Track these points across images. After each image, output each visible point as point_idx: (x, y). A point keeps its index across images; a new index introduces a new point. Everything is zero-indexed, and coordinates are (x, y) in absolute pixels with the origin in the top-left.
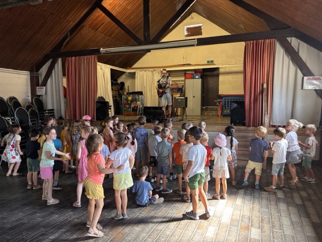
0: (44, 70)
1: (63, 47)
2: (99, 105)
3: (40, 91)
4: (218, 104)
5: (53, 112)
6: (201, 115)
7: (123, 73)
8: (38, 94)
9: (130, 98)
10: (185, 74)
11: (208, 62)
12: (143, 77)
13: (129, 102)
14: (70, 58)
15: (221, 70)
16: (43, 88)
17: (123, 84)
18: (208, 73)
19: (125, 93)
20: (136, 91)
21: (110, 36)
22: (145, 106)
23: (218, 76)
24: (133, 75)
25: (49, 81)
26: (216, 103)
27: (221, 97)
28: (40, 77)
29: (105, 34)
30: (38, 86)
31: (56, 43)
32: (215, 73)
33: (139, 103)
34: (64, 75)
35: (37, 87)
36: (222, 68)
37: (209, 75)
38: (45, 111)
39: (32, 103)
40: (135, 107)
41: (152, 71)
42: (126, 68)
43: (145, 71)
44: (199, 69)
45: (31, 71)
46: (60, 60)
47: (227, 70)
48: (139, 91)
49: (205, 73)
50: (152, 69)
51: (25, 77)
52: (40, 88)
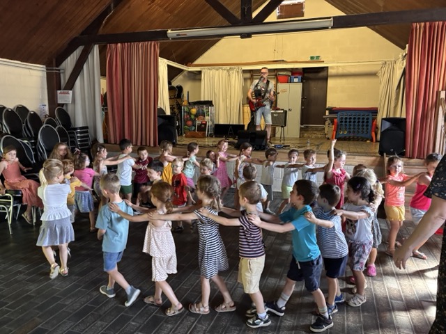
0: (69, 63)
1: (102, 27)
2: (162, 121)
3: (64, 97)
5: (87, 132)
7: (181, 71)
8: (60, 101)
9: (194, 111)
10: (276, 75)
11: (312, 58)
12: (213, 78)
13: (193, 117)
14: (113, 46)
15: (331, 71)
16: (68, 93)
17: (180, 89)
18: (311, 75)
19: (185, 103)
20: (202, 100)
21: (171, 12)
22: (216, 122)
23: (326, 79)
24: (196, 76)
25: (78, 82)
28: (61, 74)
29: (165, 9)
30: (60, 89)
31: (91, 20)
32: (322, 74)
33: (207, 118)
34: (103, 74)
35: (59, 92)
36: (332, 68)
37: (313, 76)
38: (76, 129)
40: (202, 124)
41: (228, 71)
42: (186, 65)
43: (217, 70)
44: (297, 69)
45: (48, 65)
46: (96, 49)
47: (341, 71)
48: (206, 99)
49: (306, 75)
50: (228, 67)
51: (40, 74)
52: (64, 93)
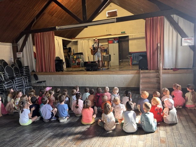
0: (21, 42)
1: (32, 27)
2: (57, 62)
3: (19, 55)
4: (129, 58)
5: (28, 68)
6: (119, 65)
7: (70, 41)
8: (18, 57)
9: (75, 57)
10: (108, 41)
11: (122, 32)
12: (82, 43)
13: (75, 59)
14: (37, 34)
15: (130, 37)
16: (21, 53)
17: (70, 49)
18: (122, 40)
19: (72, 54)
20: (79, 52)
21: (61, 19)
22: (85, 61)
23: (128, 41)
24: (76, 43)
25: (24, 49)
26: (128, 57)
27: (131, 53)
28: (18, 46)
29: (58, 18)
30: (18, 52)
31: (28, 25)
32: (126, 39)
33: (81, 60)
34: (34, 45)
35: (17, 53)
36: (130, 36)
37: (123, 40)
38: (23, 67)
39: (14, 63)
40: (78, 62)
41: (88, 40)
42: (72, 39)
43: (84, 40)
44: (116, 37)
45: (13, 43)
46: (31, 35)
47: (134, 37)
48: (80, 52)
49: (120, 40)
50: (88, 39)
51: (9, 46)
52: (19, 53)
